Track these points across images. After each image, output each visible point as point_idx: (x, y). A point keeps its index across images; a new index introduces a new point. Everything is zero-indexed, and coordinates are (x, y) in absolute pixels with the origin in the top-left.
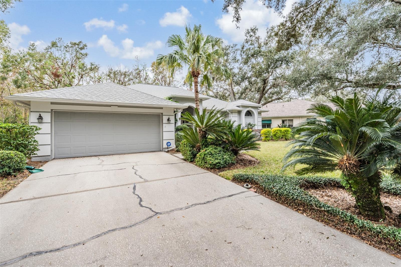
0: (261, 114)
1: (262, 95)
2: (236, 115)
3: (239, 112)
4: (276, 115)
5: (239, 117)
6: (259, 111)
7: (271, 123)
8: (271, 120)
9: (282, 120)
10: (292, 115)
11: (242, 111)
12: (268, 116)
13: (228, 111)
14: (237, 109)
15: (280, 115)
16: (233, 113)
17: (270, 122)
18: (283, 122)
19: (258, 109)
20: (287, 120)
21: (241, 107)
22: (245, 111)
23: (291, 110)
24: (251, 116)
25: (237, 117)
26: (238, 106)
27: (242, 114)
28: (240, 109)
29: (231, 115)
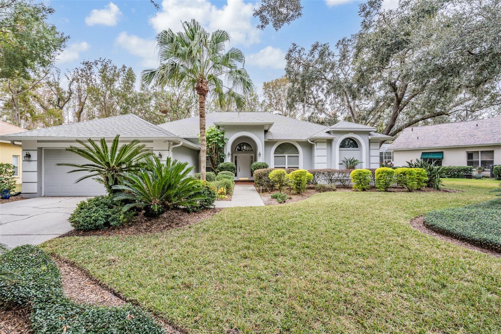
1: (397, 110)
2: (325, 146)
3: (330, 142)
4: (454, 143)
5: (329, 149)
6: (370, 137)
7: (443, 158)
8: (443, 152)
9: (467, 152)
10: (491, 142)
11: (335, 139)
12: (436, 145)
13: (309, 141)
14: (325, 136)
15: (462, 144)
16: (318, 143)
17: (440, 157)
18: (470, 155)
19: (370, 135)
20: (479, 152)
21: (332, 134)
22: (339, 139)
23: (493, 133)
24: (357, 147)
25: (326, 150)
26: (328, 132)
27: (333, 144)
28: (331, 136)
29: (316, 147)
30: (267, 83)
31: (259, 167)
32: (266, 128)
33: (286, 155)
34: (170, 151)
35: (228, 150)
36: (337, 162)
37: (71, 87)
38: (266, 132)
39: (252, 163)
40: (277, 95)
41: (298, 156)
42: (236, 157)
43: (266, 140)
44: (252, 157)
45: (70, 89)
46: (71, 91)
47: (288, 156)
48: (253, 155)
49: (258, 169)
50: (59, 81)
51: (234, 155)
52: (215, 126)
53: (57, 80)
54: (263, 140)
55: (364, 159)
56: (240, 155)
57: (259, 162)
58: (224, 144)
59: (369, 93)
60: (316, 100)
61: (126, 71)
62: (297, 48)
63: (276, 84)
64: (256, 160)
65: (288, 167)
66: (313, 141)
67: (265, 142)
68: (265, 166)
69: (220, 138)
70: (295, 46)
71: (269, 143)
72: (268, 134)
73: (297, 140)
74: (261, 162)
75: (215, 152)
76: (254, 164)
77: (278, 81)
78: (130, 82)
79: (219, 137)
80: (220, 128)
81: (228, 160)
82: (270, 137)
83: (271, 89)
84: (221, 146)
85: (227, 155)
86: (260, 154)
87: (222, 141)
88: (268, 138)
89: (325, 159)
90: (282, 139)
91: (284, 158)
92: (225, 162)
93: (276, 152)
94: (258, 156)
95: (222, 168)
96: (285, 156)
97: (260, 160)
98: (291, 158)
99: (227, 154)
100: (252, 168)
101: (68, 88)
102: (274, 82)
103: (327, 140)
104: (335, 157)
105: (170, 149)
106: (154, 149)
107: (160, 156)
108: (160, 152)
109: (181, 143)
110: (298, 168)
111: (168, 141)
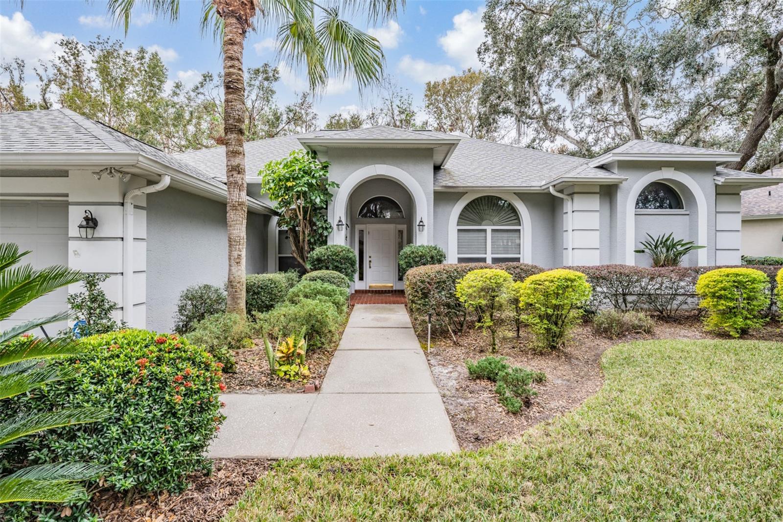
0: (739, 194)
1: (767, 118)
2: (594, 203)
3: (608, 192)
5: (607, 212)
6: (720, 180)
11: (624, 185)
13: (552, 190)
14: (599, 176)
16: (576, 197)
19: (718, 174)
21: (616, 171)
22: (635, 184)
24: (679, 205)
25: (598, 214)
26: (602, 167)
27: (620, 196)
28: (613, 176)
29: (568, 206)
30: (432, 83)
31: (421, 259)
32: (438, 159)
33: (489, 229)
34: (129, 207)
35: (338, 211)
36: (630, 245)
37: (47, 96)
38: (437, 168)
39: (401, 247)
40: (453, 111)
41: (519, 230)
42: (361, 232)
43: (438, 189)
44: (401, 232)
45: (44, 100)
46: (46, 103)
47: (493, 230)
48: (404, 227)
49: (417, 264)
50: (23, 84)
51: (358, 227)
52: (305, 151)
53: (17, 82)
54: (431, 188)
55: (702, 239)
56: (372, 228)
57: (418, 244)
58: (329, 196)
59: (698, 72)
60: (546, 107)
61: (147, 60)
63: (452, 88)
64: (410, 241)
65: (494, 259)
66: (561, 191)
67: (436, 193)
68: (437, 258)
69: (314, 181)
71: (444, 197)
72: (441, 173)
73: (518, 190)
74: (425, 244)
75: (305, 218)
76: (407, 249)
77: (456, 80)
78: (156, 83)
79: (313, 177)
80: (319, 156)
81: (338, 239)
82: (445, 181)
83: (440, 98)
84: (318, 200)
85: (335, 227)
86: (422, 225)
87: (323, 188)
88: (444, 184)
89: (594, 239)
90: (479, 185)
91: (483, 234)
92: (329, 243)
93: (463, 218)
94: (416, 228)
95: (319, 260)
96: (485, 231)
97: (423, 240)
98: (499, 235)
99: (336, 222)
100: (402, 262)
101: (41, 97)
102: (447, 81)
103: (603, 186)
104: (624, 234)
105: (128, 201)
106: (71, 199)
107: (91, 223)
108: (92, 208)
109: (166, 181)
110: (518, 260)
111: (111, 170)
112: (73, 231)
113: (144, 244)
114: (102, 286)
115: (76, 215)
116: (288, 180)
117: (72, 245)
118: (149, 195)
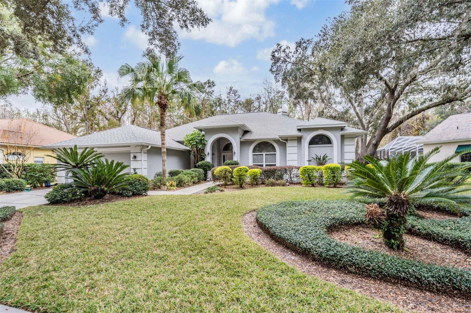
2: (295, 144)
3: (299, 139)
5: (299, 147)
11: (304, 137)
13: (280, 139)
14: (296, 134)
16: (289, 141)
22: (308, 137)
24: (330, 143)
25: (296, 148)
26: (299, 130)
28: (299, 134)
29: (287, 145)
33: (264, 154)
35: (208, 149)
36: (307, 159)
41: (275, 154)
42: (224, 156)
47: (266, 154)
52: (198, 130)
54: (238, 141)
55: (335, 155)
58: (204, 145)
62: (282, 48)
65: (266, 165)
70: (280, 46)
73: (274, 139)
81: (208, 159)
82: (248, 137)
85: (207, 155)
86: (234, 153)
87: (201, 142)
88: (246, 139)
89: (295, 157)
91: (262, 156)
92: (205, 160)
93: (254, 150)
94: (233, 155)
96: (263, 154)
97: (235, 159)
98: (268, 156)
103: (298, 137)
104: (304, 155)
105: (142, 152)
106: (131, 152)
107: (135, 157)
108: (135, 154)
109: (150, 147)
110: (275, 165)
111: (138, 146)
112: (132, 159)
113: (146, 162)
114: (137, 171)
115: (132, 155)
116: (190, 140)
117: (131, 162)
118: (147, 150)
